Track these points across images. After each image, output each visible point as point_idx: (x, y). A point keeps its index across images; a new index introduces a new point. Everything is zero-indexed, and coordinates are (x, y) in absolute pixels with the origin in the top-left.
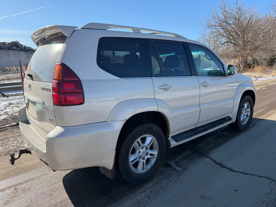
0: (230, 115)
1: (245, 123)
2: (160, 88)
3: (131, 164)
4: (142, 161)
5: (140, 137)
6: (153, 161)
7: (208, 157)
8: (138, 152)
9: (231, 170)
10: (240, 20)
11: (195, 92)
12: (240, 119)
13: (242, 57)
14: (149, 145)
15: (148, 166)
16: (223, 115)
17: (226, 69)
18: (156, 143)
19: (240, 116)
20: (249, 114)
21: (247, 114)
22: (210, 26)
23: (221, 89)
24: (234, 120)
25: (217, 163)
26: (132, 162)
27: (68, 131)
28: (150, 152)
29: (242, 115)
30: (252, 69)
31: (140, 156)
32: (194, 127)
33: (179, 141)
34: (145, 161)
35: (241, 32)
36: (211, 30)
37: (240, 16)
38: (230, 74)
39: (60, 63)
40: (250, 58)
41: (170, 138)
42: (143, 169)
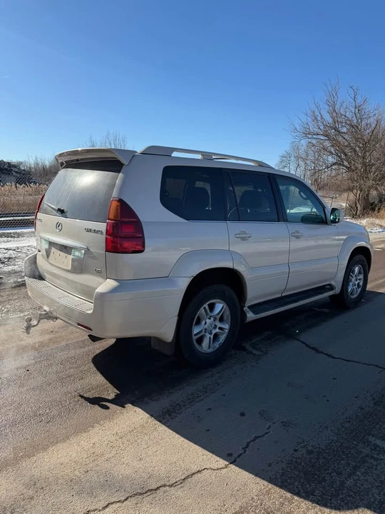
0: (333, 283)
1: (355, 296)
2: (238, 236)
3: (195, 338)
4: (208, 335)
5: (208, 303)
6: (222, 338)
7: (298, 340)
8: (204, 322)
9: (329, 356)
10: (360, 128)
11: (283, 246)
12: (347, 289)
13: (361, 191)
14: (218, 314)
15: (215, 345)
16: (321, 282)
17: (328, 212)
18: (228, 312)
19: (348, 285)
20: (361, 284)
21: (358, 283)
22: (307, 134)
23: (321, 242)
24: (338, 290)
25: (311, 348)
26: (196, 335)
27: (123, 285)
28: (219, 325)
29: (351, 284)
30: (376, 212)
31: (206, 329)
32: (279, 295)
33: (258, 314)
34: (212, 337)
35: (360, 148)
36: (310, 140)
37: (360, 121)
38: (334, 221)
39: (117, 199)
40: (374, 193)
41: (246, 309)
42: (209, 348)
